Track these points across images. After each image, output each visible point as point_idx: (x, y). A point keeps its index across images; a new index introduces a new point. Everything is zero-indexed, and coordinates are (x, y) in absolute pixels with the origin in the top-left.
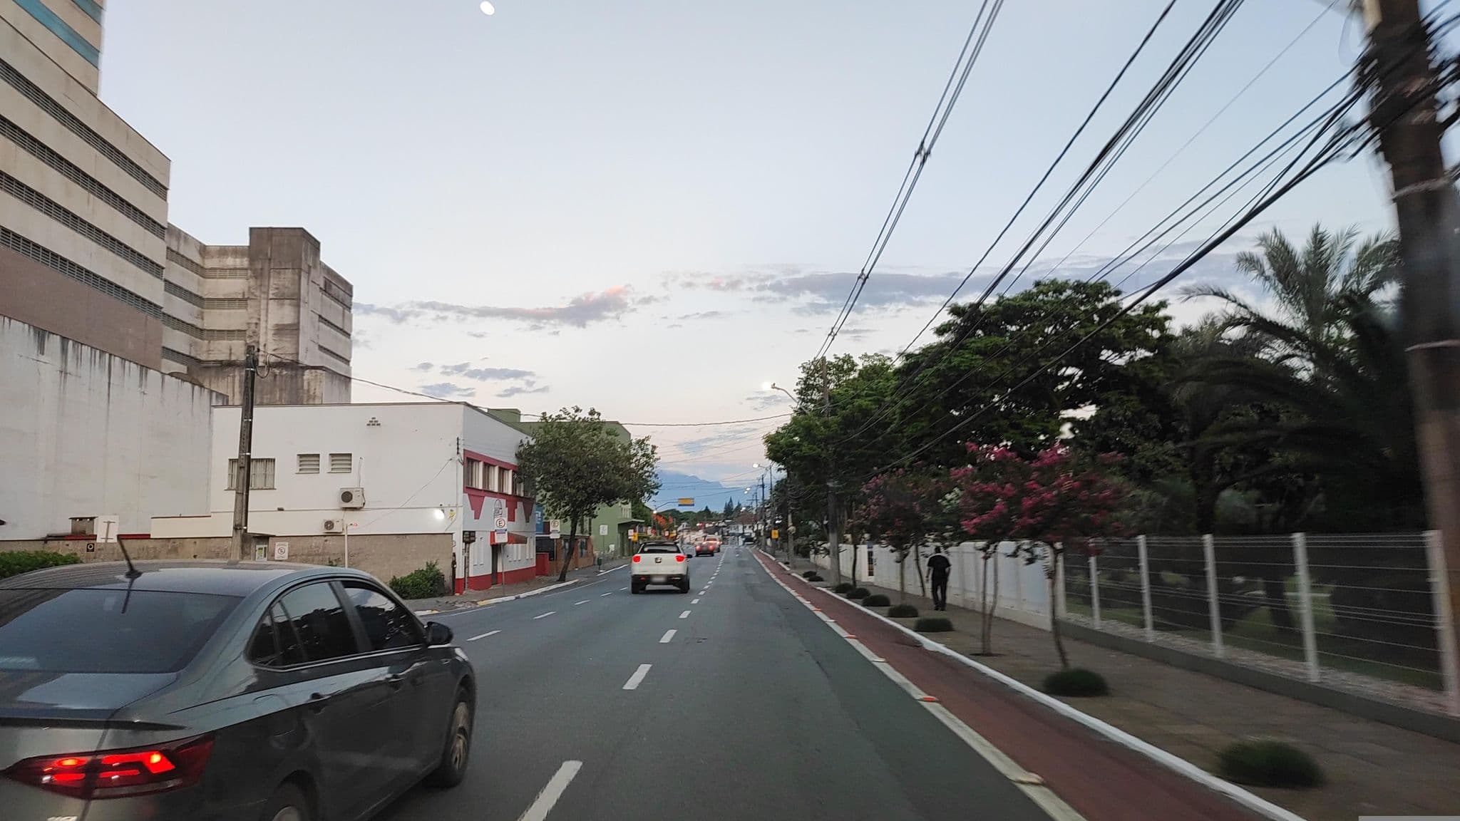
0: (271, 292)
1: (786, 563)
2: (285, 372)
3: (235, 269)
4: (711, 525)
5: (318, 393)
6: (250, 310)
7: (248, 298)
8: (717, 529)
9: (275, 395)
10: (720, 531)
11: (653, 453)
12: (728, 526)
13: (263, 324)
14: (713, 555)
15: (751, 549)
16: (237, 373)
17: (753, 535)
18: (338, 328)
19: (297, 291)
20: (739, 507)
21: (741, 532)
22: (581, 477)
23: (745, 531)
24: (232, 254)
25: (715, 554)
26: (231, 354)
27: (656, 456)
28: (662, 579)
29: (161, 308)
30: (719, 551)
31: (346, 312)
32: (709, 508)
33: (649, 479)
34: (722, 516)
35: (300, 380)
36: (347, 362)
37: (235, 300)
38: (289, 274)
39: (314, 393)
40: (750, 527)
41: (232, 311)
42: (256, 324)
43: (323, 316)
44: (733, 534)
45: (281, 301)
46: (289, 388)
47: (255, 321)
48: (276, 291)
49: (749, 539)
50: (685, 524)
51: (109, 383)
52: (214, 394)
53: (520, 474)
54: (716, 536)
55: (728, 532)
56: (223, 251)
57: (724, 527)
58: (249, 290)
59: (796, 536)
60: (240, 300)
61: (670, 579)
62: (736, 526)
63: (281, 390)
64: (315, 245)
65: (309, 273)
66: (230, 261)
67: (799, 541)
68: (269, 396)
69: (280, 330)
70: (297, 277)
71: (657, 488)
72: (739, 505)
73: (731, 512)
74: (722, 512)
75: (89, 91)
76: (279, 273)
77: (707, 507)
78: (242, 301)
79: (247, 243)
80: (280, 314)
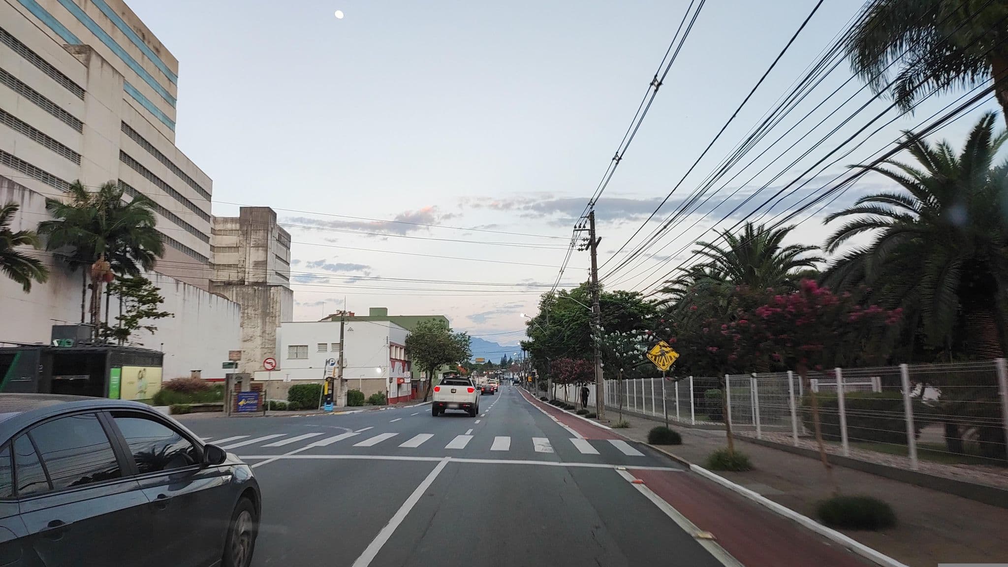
0: (251, 243)
1: (534, 394)
2: (260, 288)
3: (232, 230)
4: (493, 373)
5: (278, 300)
6: (240, 253)
7: (239, 246)
8: (496, 375)
9: (255, 301)
10: (498, 377)
11: (469, 339)
12: (503, 373)
13: (247, 261)
14: (493, 394)
15: (517, 387)
16: (234, 289)
17: (519, 379)
18: (284, 260)
19: (266, 242)
20: (510, 361)
21: (512, 377)
22: (436, 352)
23: (514, 377)
24: (230, 222)
25: (495, 393)
26: (229, 278)
27: (470, 341)
28: (456, 406)
29: (208, 259)
30: (497, 391)
31: (288, 251)
32: (491, 361)
33: (467, 352)
34: (500, 366)
35: (269, 293)
36: (288, 279)
37: (232, 247)
38: (261, 233)
39: (276, 300)
40: (517, 374)
41: (231, 254)
42: (244, 261)
43: (278, 255)
44: (507, 379)
45: (257, 248)
46: (262, 297)
47: (243, 259)
48: (255, 242)
49: (516, 382)
50: (475, 372)
51: (199, 303)
52: (235, 304)
53: (407, 351)
54: (496, 380)
55: (503, 377)
56: (226, 220)
57: (501, 374)
58: (240, 242)
59: (539, 380)
60: (234, 247)
61: (462, 406)
62: (509, 373)
63: (259, 298)
64: (275, 215)
65: (272, 232)
66: (229, 226)
67: (540, 383)
68: (251, 302)
69: (257, 264)
70: (266, 235)
71: (471, 356)
72: (511, 359)
73: (504, 364)
74: (500, 363)
75: (172, 143)
76: (256, 232)
77: (489, 361)
78: (236, 248)
79: (238, 216)
80: (256, 255)
